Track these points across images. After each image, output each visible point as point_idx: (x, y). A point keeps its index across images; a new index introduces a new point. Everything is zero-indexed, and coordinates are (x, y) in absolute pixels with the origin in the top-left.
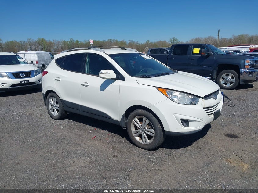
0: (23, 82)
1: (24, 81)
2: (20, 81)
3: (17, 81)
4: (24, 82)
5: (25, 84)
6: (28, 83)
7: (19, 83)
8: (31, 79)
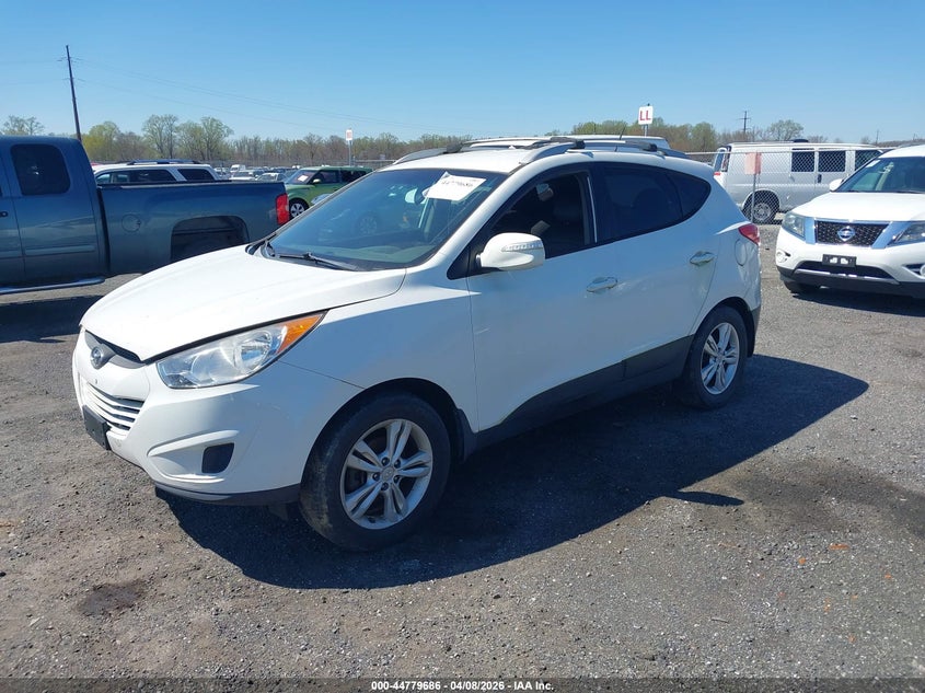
0: (834, 261)
1: (839, 258)
2: (825, 256)
3: (817, 251)
4: (839, 260)
5: (838, 268)
6: (853, 267)
7: (821, 260)
8: (867, 256)
